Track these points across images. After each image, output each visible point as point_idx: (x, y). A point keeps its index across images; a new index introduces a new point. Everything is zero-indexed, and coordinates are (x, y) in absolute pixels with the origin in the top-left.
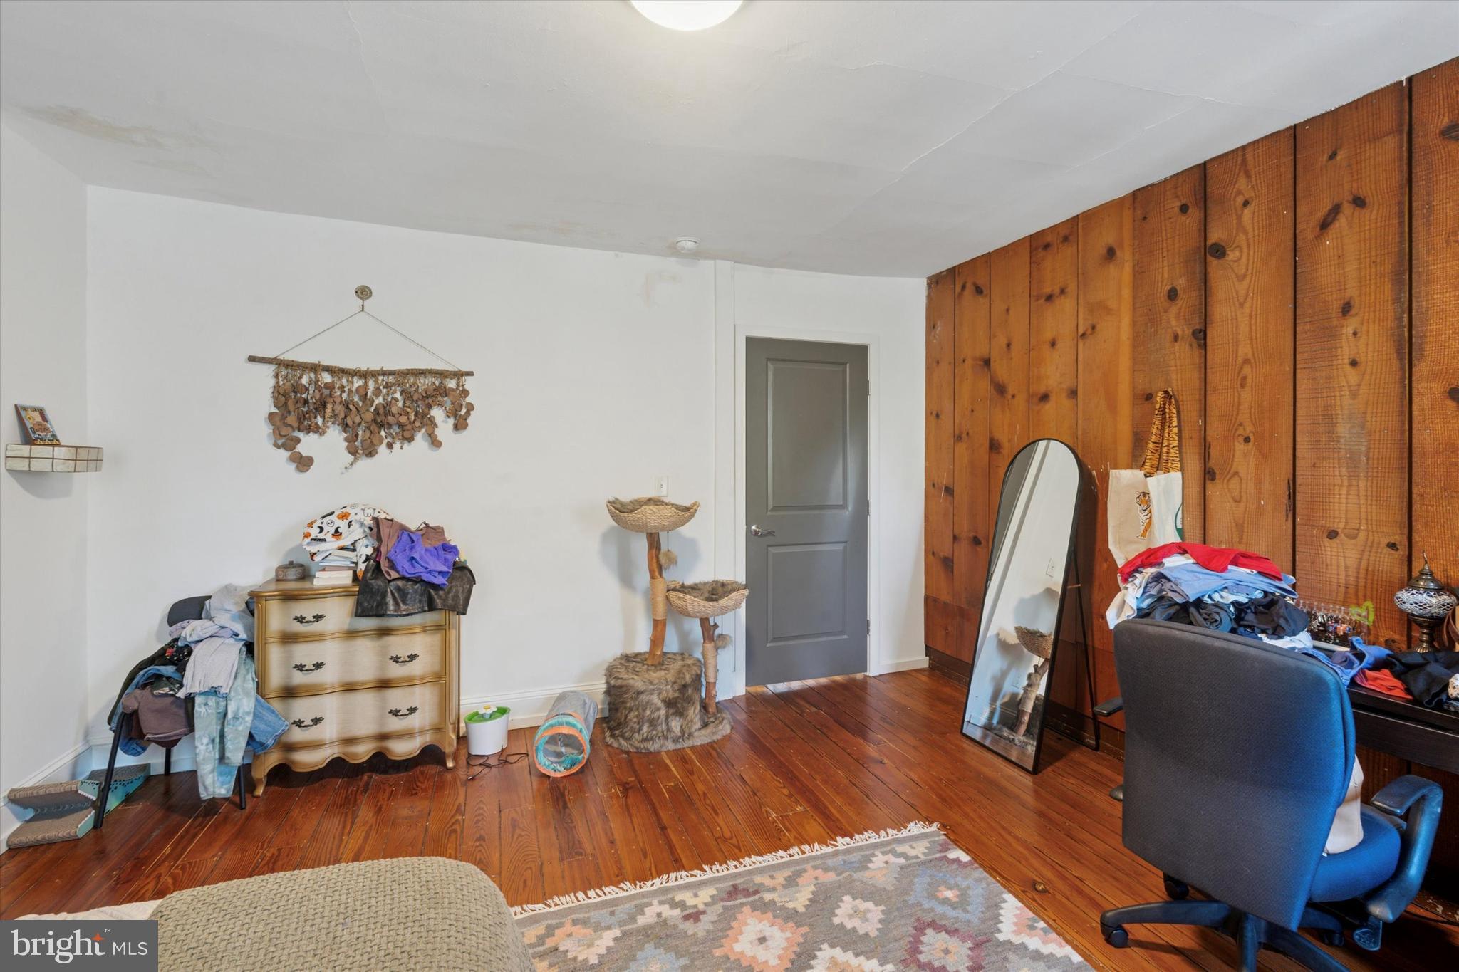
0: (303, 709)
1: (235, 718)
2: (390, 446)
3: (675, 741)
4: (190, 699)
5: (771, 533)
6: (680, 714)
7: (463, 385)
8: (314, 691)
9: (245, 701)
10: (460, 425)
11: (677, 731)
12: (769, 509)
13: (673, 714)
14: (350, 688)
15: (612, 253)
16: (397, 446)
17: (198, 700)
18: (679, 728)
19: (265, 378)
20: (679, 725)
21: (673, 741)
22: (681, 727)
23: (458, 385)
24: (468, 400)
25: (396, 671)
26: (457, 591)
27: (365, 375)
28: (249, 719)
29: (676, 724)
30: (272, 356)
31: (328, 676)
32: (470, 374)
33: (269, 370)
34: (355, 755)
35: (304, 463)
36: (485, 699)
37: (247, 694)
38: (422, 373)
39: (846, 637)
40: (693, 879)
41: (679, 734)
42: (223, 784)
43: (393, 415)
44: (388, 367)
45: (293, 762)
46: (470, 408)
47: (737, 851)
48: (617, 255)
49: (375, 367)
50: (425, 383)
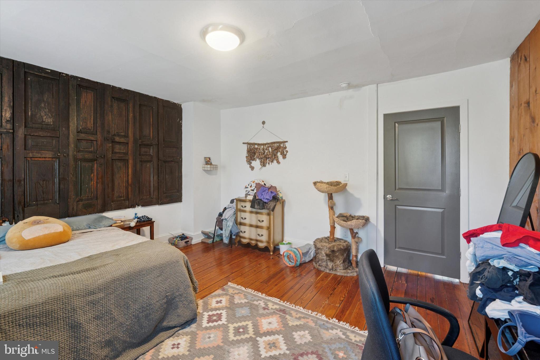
0: (243, 228)
1: (229, 226)
2: (269, 164)
3: (330, 270)
4: (223, 220)
5: (397, 200)
6: (332, 261)
7: (285, 145)
8: (244, 224)
9: (231, 223)
10: (284, 157)
11: (331, 267)
12: (397, 189)
13: (328, 260)
14: (251, 226)
15: (328, 94)
16: (270, 163)
17: (224, 221)
18: (331, 266)
19: (245, 147)
20: (331, 264)
21: (329, 270)
22: (332, 266)
23: (283, 145)
24: (287, 149)
25: (260, 224)
26: (271, 205)
27: (264, 145)
28: (231, 227)
29: (330, 264)
30: (246, 142)
31: (247, 221)
32: (287, 142)
33: (246, 146)
34: (252, 243)
35: (252, 168)
36: (290, 240)
37: (232, 221)
38: (274, 143)
39: (444, 257)
40: (279, 303)
41: (331, 268)
42: (227, 240)
43: (268, 155)
44: (269, 142)
45: (241, 241)
46: (287, 152)
47: (300, 303)
48: (330, 95)
49: (265, 142)
50: (276, 145)
